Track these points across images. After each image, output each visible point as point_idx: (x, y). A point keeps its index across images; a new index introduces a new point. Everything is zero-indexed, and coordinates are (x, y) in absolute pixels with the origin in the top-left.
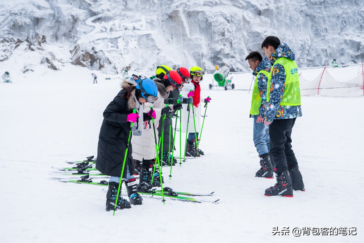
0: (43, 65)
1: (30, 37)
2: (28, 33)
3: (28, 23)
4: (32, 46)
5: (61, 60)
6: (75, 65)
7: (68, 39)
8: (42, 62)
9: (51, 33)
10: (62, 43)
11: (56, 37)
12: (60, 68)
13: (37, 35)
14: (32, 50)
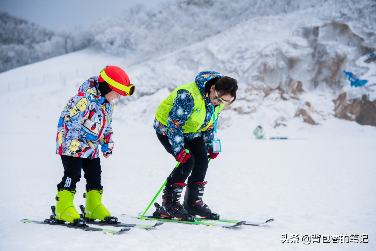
0: (297, 118)
1: (283, 83)
2: (281, 79)
3: (281, 66)
4: (285, 95)
5: (322, 112)
6: (340, 118)
7: (330, 86)
8: (297, 115)
9: (309, 78)
10: (323, 90)
11: (315, 83)
12: (319, 122)
13: (291, 80)
14: (285, 99)
